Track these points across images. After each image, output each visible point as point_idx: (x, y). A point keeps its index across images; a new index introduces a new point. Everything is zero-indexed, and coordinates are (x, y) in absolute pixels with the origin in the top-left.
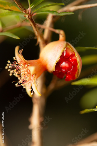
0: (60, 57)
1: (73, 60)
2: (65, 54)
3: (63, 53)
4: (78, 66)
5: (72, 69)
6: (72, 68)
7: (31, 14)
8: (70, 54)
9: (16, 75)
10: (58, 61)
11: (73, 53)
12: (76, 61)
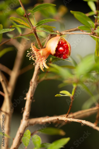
0: (58, 45)
1: (65, 46)
2: (60, 43)
3: (59, 42)
5: (66, 51)
8: (64, 42)
9: (33, 59)
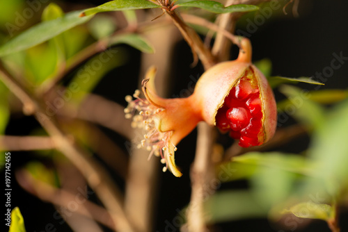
0: (227, 99)
1: (252, 106)
2: (237, 94)
3: (233, 90)
4: (262, 120)
5: (249, 125)
6: (249, 123)
7: (168, 5)
8: (249, 92)
10: (221, 106)
11: (257, 91)
12: (258, 107)
